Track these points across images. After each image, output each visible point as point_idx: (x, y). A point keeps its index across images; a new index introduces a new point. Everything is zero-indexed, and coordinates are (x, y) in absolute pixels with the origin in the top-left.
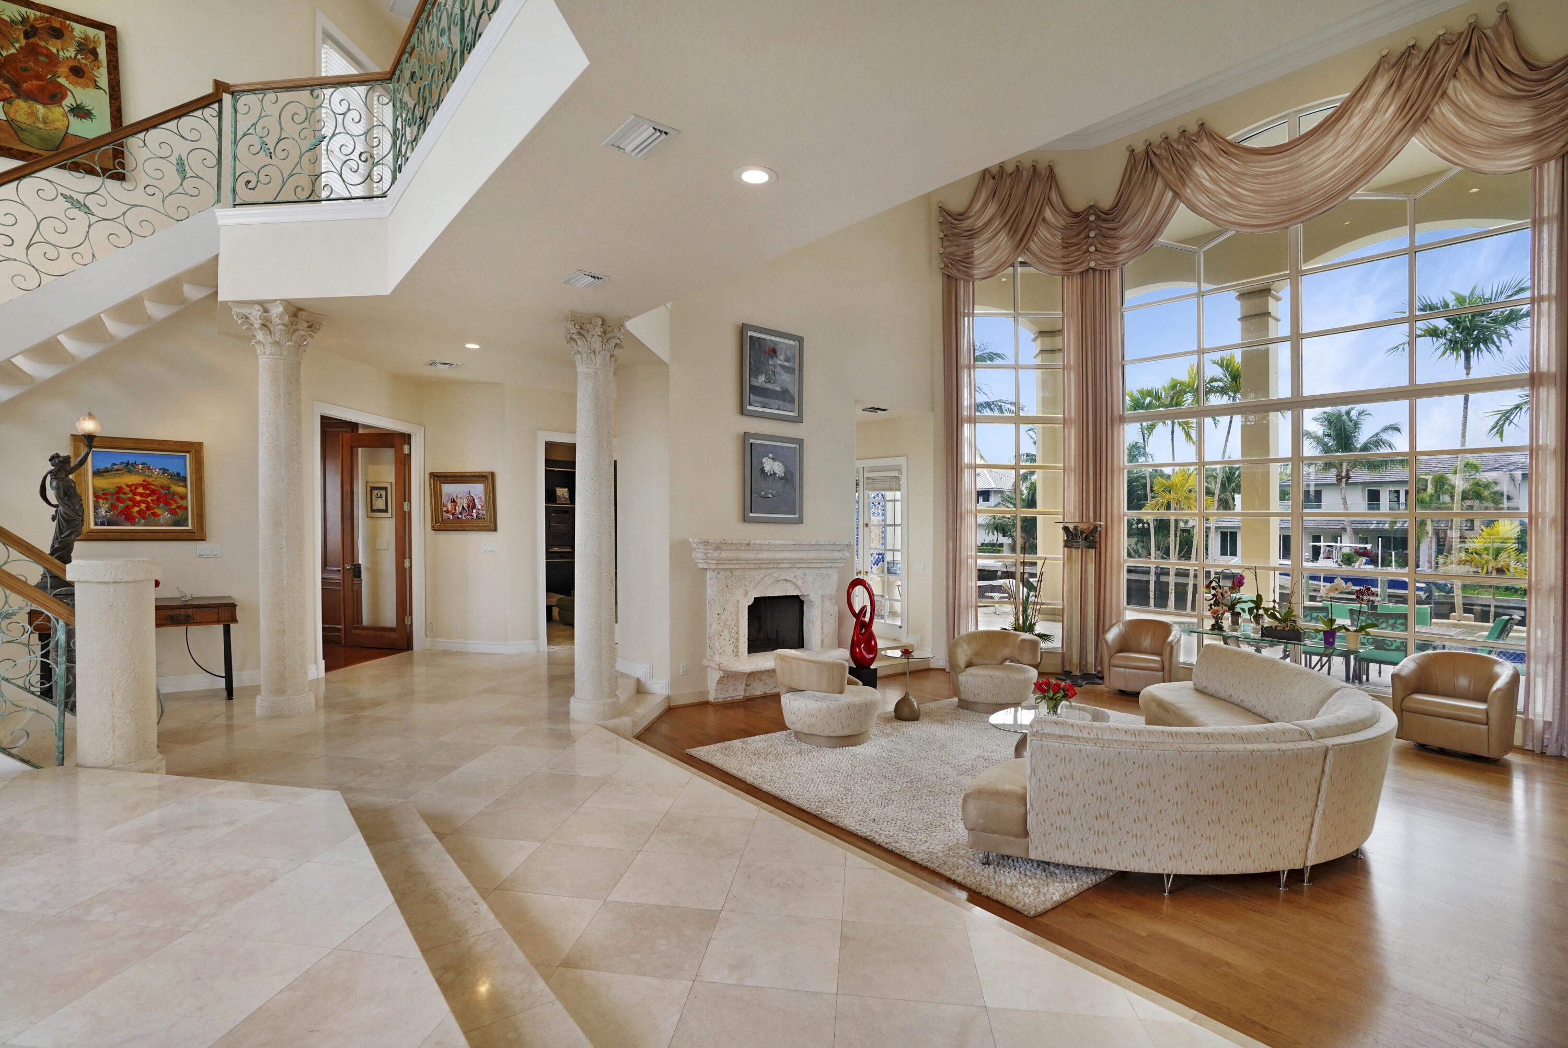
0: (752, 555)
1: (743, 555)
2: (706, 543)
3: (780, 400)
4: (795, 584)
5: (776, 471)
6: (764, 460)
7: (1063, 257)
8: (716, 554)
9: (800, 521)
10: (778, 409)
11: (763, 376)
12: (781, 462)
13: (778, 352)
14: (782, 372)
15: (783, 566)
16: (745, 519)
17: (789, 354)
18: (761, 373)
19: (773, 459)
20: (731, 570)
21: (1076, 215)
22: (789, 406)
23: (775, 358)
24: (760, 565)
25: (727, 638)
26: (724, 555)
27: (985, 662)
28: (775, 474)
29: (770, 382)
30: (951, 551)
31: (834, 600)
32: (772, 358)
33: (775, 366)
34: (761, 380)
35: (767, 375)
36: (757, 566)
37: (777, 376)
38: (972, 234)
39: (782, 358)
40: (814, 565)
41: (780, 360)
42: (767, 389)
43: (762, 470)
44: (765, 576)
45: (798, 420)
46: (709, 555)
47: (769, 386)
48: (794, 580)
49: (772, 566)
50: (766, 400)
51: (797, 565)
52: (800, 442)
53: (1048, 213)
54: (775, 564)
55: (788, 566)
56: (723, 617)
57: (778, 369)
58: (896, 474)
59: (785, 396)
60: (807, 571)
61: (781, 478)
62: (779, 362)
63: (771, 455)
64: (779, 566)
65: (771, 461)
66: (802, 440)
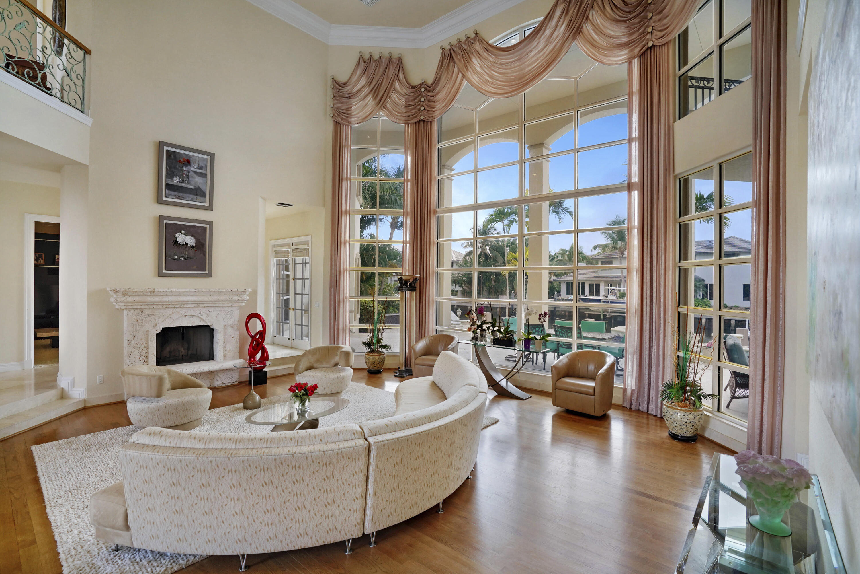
0: (157, 299)
1: (149, 299)
2: (116, 291)
3: (194, 195)
4: (201, 318)
5: (187, 242)
6: (177, 235)
7: (406, 113)
8: (123, 299)
9: (210, 275)
10: (191, 200)
11: (178, 178)
12: (192, 236)
13: (192, 162)
14: (195, 176)
15: (188, 306)
16: (160, 274)
17: (202, 164)
18: (176, 176)
19: (185, 234)
20: (141, 309)
21: (413, 87)
22: (202, 199)
23: (189, 167)
24: (166, 306)
25: (137, 357)
26: (130, 299)
27: (323, 366)
28: (187, 244)
29: (184, 182)
30: (333, 294)
31: (235, 328)
32: (187, 166)
33: (189, 172)
34: (176, 180)
35: (181, 177)
36: (164, 306)
37: (191, 179)
38: (350, 96)
39: (195, 166)
40: (217, 305)
41: (194, 167)
42: (182, 187)
43: (176, 242)
44: (173, 313)
45: (210, 208)
46: (118, 300)
47: (183, 185)
48: (199, 315)
49: (178, 306)
50: (181, 194)
51: (201, 305)
52: (210, 223)
53: (397, 85)
54: (182, 305)
55: (193, 306)
56: (133, 342)
57: (192, 174)
58: (306, 246)
59: (198, 192)
60: (212, 309)
61: (193, 247)
62: (192, 169)
63: (183, 232)
64: (185, 306)
65: (184, 235)
66: (212, 222)
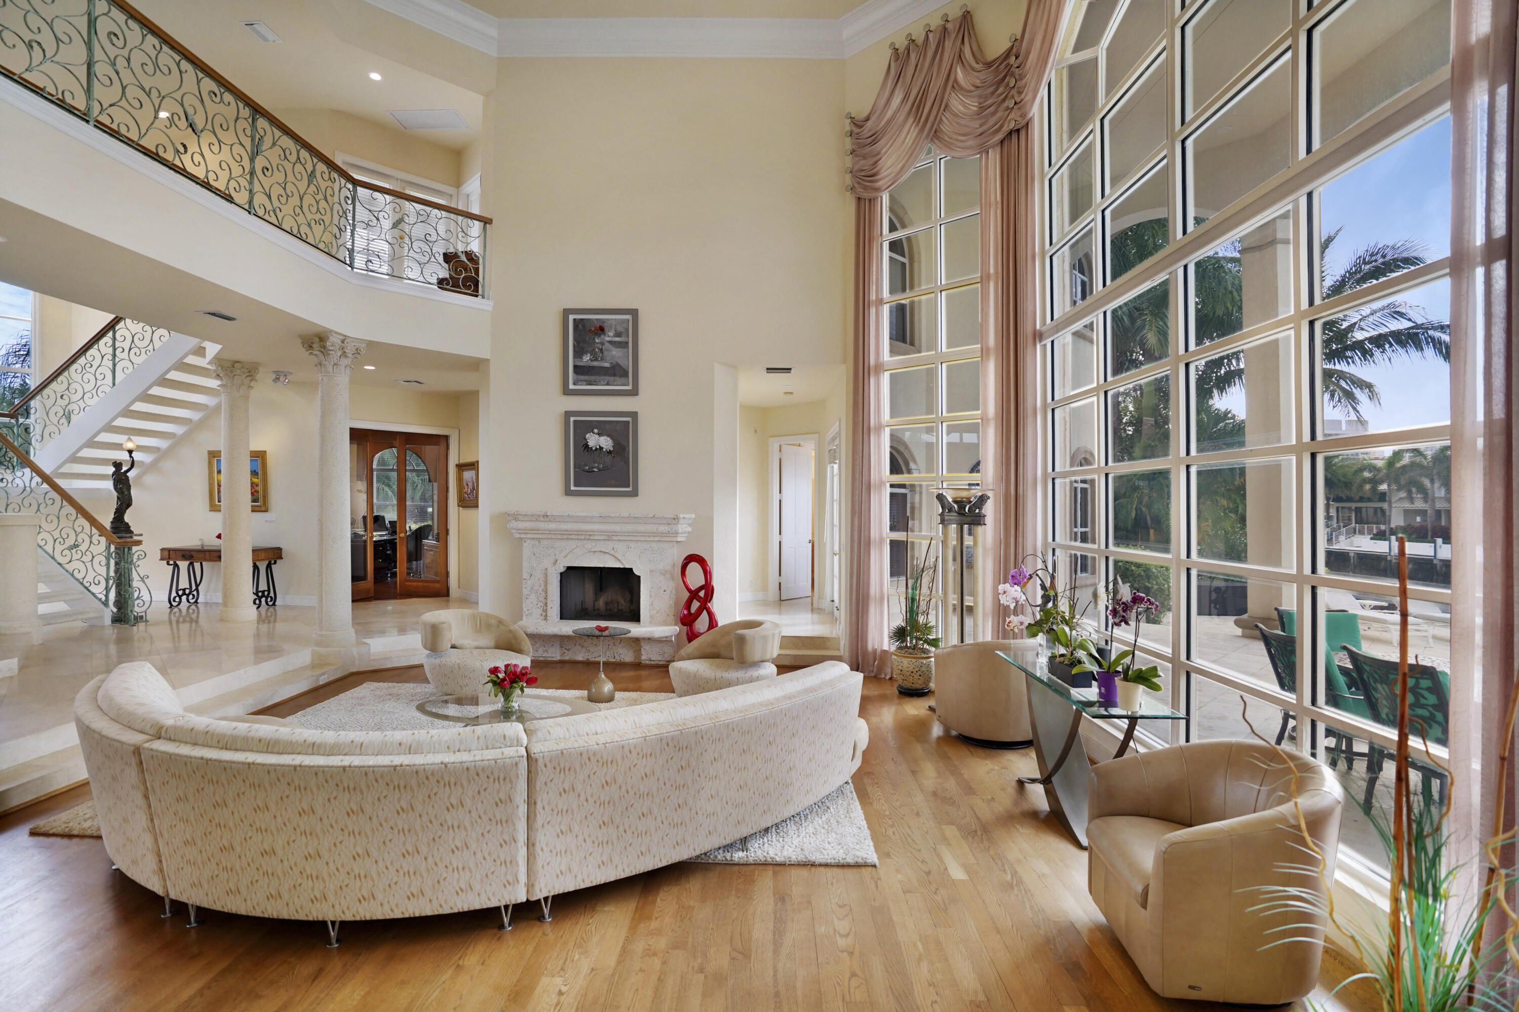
0: (553, 526)
1: (542, 525)
3: (611, 376)
5: (602, 446)
6: (588, 436)
9: (635, 493)
10: (608, 384)
11: (589, 355)
12: (608, 436)
13: (606, 329)
14: (611, 347)
15: (596, 538)
16: (568, 492)
17: (619, 329)
18: (586, 353)
19: (599, 434)
20: (539, 540)
21: (989, 65)
22: (623, 380)
23: (602, 336)
24: (566, 536)
28: (601, 448)
29: (596, 360)
31: (668, 575)
32: (599, 336)
33: (602, 344)
34: (587, 358)
35: (593, 352)
37: (606, 353)
39: (611, 334)
40: (638, 538)
41: (610, 336)
42: (593, 367)
43: (586, 446)
44: (576, 547)
45: (634, 392)
47: (595, 364)
48: (612, 552)
49: (583, 537)
50: (593, 378)
51: (614, 538)
52: (634, 415)
53: (960, 73)
54: (588, 536)
55: (602, 538)
57: (607, 345)
59: (617, 372)
60: (632, 545)
61: (610, 452)
62: (607, 339)
63: (596, 431)
64: (592, 538)
65: (597, 436)
66: (636, 413)
